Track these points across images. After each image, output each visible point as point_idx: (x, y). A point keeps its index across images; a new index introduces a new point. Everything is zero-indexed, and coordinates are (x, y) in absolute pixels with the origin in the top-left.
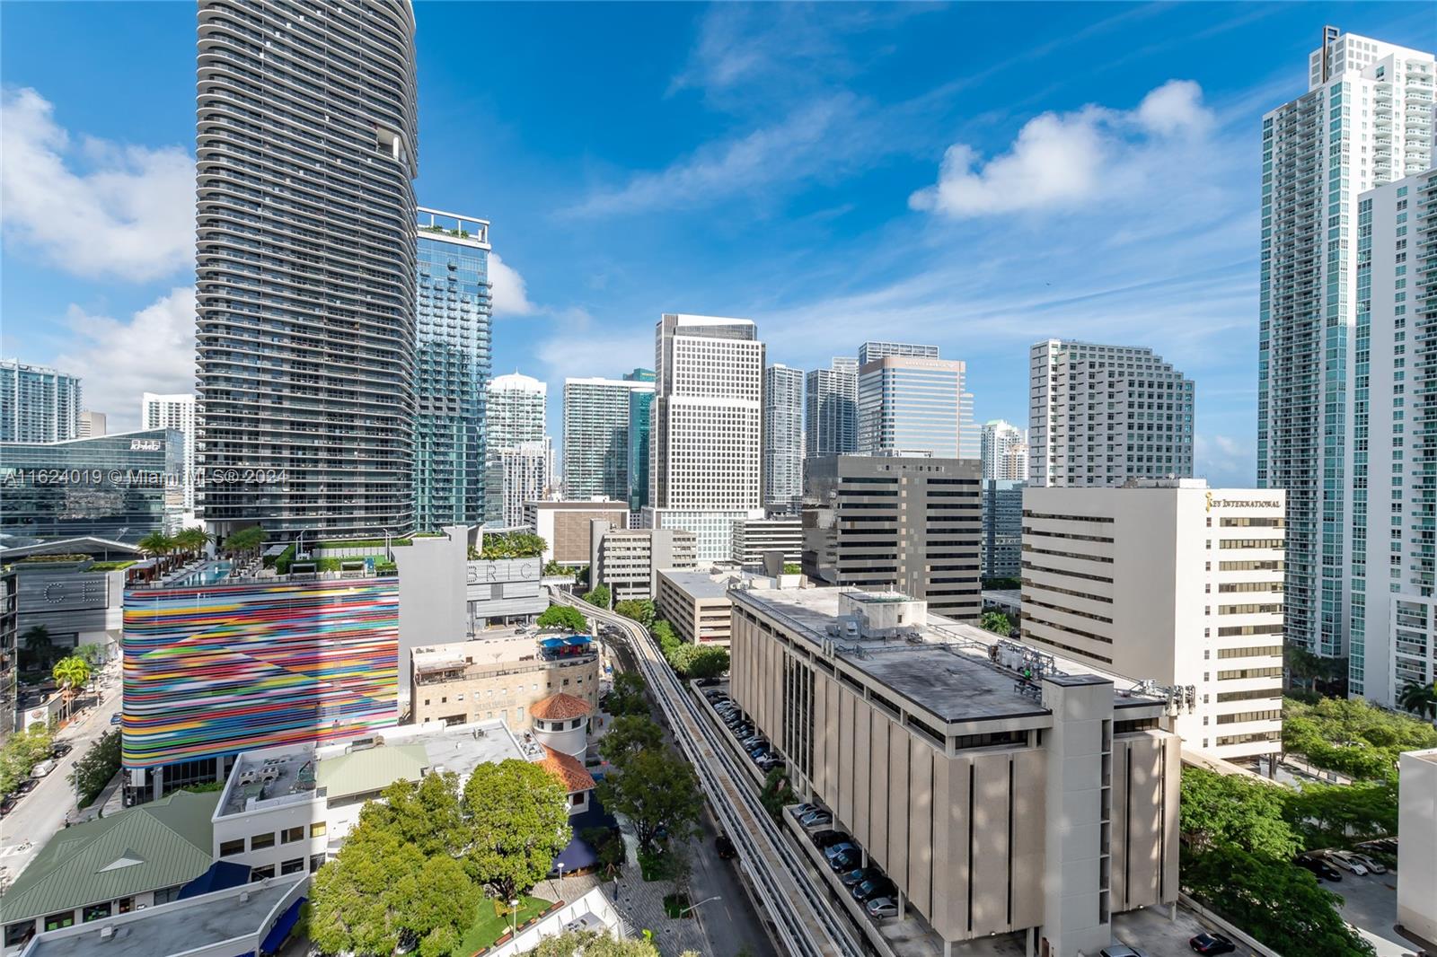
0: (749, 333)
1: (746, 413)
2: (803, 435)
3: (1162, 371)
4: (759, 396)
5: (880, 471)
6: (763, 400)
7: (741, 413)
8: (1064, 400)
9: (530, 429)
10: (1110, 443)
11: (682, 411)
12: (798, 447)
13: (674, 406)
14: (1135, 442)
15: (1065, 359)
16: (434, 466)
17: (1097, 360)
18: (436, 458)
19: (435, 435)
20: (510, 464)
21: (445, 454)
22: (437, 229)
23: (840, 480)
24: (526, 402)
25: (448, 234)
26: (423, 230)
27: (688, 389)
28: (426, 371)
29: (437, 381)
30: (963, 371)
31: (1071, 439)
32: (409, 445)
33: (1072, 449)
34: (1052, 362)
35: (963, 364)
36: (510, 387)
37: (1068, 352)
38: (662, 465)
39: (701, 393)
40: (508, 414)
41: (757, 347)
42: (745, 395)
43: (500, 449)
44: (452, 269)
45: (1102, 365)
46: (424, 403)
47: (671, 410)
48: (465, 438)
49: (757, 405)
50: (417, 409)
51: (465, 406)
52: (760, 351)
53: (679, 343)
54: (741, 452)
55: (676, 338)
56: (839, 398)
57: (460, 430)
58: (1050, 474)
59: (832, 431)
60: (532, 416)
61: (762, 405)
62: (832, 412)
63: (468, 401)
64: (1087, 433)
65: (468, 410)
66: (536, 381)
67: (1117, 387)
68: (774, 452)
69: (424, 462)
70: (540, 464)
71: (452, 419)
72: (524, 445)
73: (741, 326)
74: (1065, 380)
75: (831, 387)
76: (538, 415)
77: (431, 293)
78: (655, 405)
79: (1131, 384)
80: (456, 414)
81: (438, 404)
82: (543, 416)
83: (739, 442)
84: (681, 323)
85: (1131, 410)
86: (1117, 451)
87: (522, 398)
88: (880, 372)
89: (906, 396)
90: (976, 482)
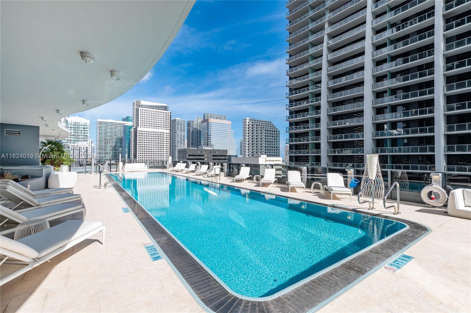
0: (165, 108)
1: (164, 134)
2: (186, 141)
3: (273, 128)
4: (169, 128)
5: (199, 153)
6: (170, 130)
7: (163, 134)
8: (251, 134)
9: (82, 137)
10: (261, 145)
11: (142, 132)
12: (184, 145)
13: (139, 131)
14: (267, 145)
15: (251, 123)
17: (258, 124)
20: (74, 150)
23: (187, 155)
24: (80, 127)
30: (231, 124)
31: (252, 144)
33: (252, 147)
34: (247, 124)
35: (231, 122)
36: (74, 121)
37: (251, 121)
38: (135, 150)
39: (149, 127)
40: (73, 131)
41: (168, 113)
42: (164, 128)
43: (69, 144)
45: (259, 125)
49: (168, 131)
52: (169, 114)
53: (141, 110)
54: (163, 146)
55: (140, 108)
56: (197, 130)
58: (247, 154)
59: (195, 140)
60: (83, 132)
61: (170, 132)
62: (195, 134)
64: (256, 143)
66: (85, 119)
67: (263, 131)
68: (176, 146)
70: (87, 150)
72: (80, 143)
73: (163, 106)
74: (251, 129)
75: (195, 126)
76: (86, 132)
78: (132, 130)
79: (265, 131)
82: (88, 132)
83: (162, 143)
84: (142, 104)
85: (266, 137)
86: (263, 148)
87: (79, 125)
88: (207, 123)
89: (214, 130)
90: (226, 156)
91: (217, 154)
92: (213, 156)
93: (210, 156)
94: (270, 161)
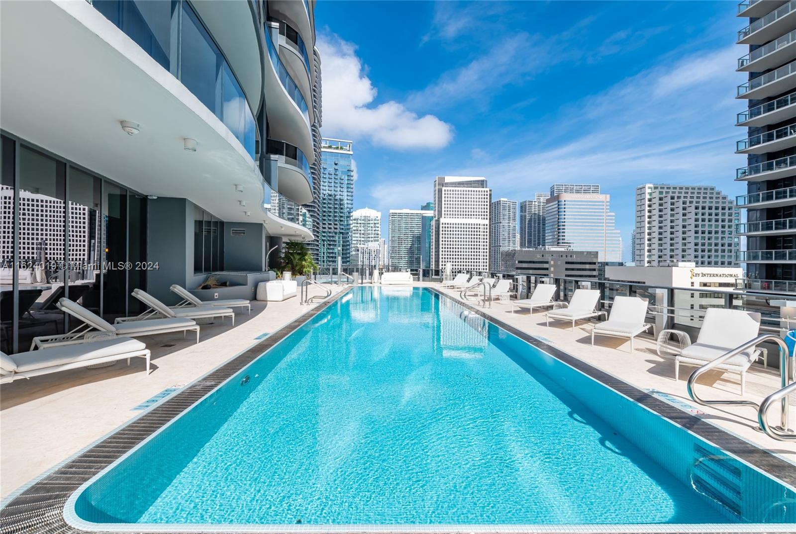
0: (482, 184)
1: (481, 226)
2: (518, 236)
3: (719, 200)
4: (488, 217)
5: (539, 257)
6: (490, 219)
7: (478, 226)
8: (656, 218)
9: (373, 236)
10: (684, 241)
11: (449, 226)
12: (514, 243)
13: (443, 224)
14: (700, 241)
15: (657, 195)
16: (328, 255)
17: (676, 195)
18: (329, 251)
19: (329, 240)
20: (363, 253)
21: (333, 249)
22: (330, 147)
23: (517, 262)
24: (371, 222)
25: (335, 148)
26: (324, 147)
27: (450, 214)
28: (325, 212)
29: (330, 216)
30: (608, 200)
31: (660, 239)
32: (318, 245)
33: (660, 245)
34: (648, 197)
35: (608, 196)
36: (364, 215)
37: (657, 191)
38: (437, 254)
39: (457, 216)
40: (362, 228)
41: (487, 192)
42: (480, 217)
43: (358, 245)
44: (336, 164)
45: (679, 197)
46: (324, 226)
47: (441, 226)
48: (341, 242)
49: (487, 222)
50: (321, 229)
51: (342, 227)
52: (488, 193)
53: (445, 191)
54: (478, 247)
55: (444, 189)
56: (539, 216)
57: (339, 238)
58: (647, 259)
59: (535, 235)
60: (374, 229)
61: (490, 222)
62: (535, 224)
63: (342, 225)
64: (669, 236)
65: (343, 229)
66: (376, 211)
67: (688, 210)
68: (500, 246)
69: (324, 253)
70: (377, 253)
71: (336, 233)
72: (370, 244)
73: (478, 181)
74: (656, 206)
75: (534, 210)
76: (377, 229)
77: (327, 176)
78: (433, 223)
79: (697, 208)
80: (337, 231)
81: (330, 226)
82: (379, 229)
83: (477, 242)
84: (446, 181)
85: (697, 223)
86: (688, 246)
87: (369, 220)
88: (556, 202)
89: (572, 215)
90: (595, 263)
91: (574, 259)
92: (567, 263)
93: (559, 263)
94: (704, 275)
